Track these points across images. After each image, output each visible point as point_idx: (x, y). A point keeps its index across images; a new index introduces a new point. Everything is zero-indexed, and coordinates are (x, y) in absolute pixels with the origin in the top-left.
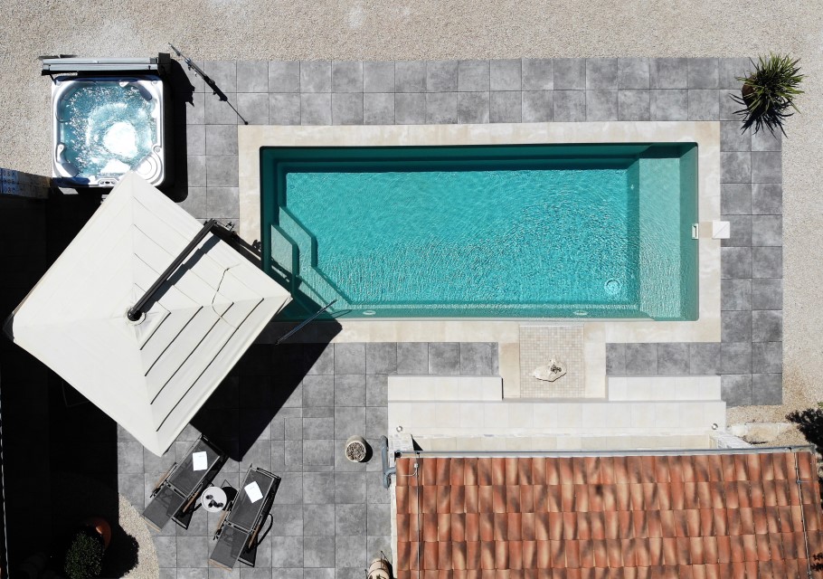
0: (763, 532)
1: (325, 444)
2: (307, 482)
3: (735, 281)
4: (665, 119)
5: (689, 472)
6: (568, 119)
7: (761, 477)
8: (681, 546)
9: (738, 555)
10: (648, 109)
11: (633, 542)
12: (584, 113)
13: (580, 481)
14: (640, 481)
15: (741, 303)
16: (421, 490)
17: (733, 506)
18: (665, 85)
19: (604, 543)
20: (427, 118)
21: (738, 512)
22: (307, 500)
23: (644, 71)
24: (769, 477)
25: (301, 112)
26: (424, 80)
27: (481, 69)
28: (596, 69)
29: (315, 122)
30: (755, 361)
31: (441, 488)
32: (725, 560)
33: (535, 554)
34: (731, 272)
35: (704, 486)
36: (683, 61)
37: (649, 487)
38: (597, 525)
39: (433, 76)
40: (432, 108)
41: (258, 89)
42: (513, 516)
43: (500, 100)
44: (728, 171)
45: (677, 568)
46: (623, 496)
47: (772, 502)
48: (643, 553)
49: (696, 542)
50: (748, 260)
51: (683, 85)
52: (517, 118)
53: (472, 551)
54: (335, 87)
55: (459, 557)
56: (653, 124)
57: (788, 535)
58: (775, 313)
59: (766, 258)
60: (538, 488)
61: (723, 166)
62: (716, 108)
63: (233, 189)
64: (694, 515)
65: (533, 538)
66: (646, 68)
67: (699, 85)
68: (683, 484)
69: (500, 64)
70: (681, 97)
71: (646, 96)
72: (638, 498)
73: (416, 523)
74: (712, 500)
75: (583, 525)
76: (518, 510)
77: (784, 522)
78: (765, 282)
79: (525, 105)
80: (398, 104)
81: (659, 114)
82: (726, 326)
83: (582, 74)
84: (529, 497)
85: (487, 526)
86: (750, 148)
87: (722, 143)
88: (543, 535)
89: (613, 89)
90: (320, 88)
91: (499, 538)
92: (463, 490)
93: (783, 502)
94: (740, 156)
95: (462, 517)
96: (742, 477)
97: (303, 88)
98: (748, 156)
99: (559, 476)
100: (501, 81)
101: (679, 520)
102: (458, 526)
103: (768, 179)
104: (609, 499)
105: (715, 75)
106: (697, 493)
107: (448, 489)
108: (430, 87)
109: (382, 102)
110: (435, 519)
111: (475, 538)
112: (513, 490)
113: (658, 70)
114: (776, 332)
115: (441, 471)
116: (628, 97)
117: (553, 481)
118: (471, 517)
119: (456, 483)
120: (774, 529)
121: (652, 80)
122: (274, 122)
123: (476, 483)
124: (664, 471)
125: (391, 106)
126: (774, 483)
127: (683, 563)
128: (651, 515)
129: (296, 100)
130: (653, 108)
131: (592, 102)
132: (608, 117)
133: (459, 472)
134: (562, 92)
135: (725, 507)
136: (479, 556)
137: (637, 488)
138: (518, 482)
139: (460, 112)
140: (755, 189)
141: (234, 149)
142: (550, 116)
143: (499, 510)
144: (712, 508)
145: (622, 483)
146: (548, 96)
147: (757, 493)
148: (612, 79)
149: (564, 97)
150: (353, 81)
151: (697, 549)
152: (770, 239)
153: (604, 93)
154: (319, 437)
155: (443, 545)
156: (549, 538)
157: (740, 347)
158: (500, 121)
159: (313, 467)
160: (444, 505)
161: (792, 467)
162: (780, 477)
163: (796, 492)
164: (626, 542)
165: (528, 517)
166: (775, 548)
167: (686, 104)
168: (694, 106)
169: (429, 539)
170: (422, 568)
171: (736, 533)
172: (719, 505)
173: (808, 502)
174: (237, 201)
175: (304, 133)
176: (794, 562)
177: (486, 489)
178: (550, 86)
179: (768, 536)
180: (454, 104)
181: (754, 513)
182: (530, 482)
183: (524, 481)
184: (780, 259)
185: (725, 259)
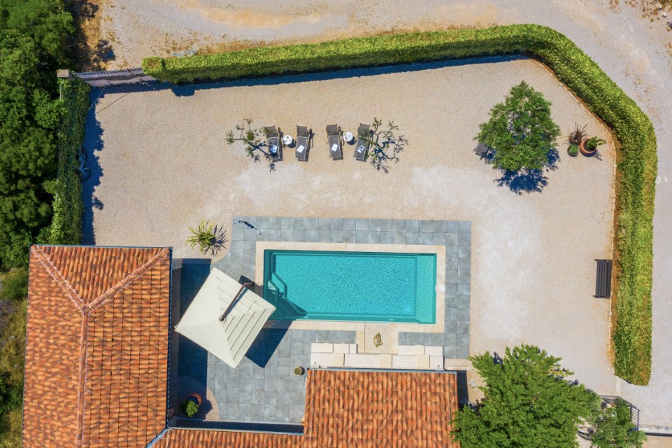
0: (434, 401)
1: (287, 369)
2: (279, 383)
3: (450, 309)
4: (424, 244)
5: (409, 378)
6: (386, 243)
7: (435, 381)
8: (404, 404)
9: (424, 409)
10: (417, 240)
11: (387, 401)
12: (392, 241)
13: (370, 380)
14: (392, 380)
15: (453, 318)
16: (315, 381)
17: (424, 391)
18: (424, 230)
19: (377, 401)
20: (331, 240)
21: (426, 393)
22: (279, 390)
23: (416, 225)
24: (438, 382)
25: (281, 236)
26: (330, 226)
27: (352, 222)
28: (398, 224)
29: (286, 241)
30: (458, 342)
31: (322, 380)
32: (419, 409)
33: (353, 404)
34: (449, 305)
35: (414, 383)
36: (432, 221)
37: (395, 383)
38: (375, 395)
39: (334, 224)
40: (333, 236)
41: (265, 227)
42: (346, 391)
43: (360, 235)
44: (449, 265)
45: (402, 411)
46: (385, 386)
47: (438, 390)
48: (390, 405)
49: (409, 402)
50: (456, 301)
51: (431, 231)
52: (367, 242)
53: (331, 402)
54: (294, 227)
55: (327, 404)
56: (419, 246)
57: (443, 402)
58: (467, 322)
59: (463, 301)
60: (356, 382)
61: (447, 263)
62: (444, 241)
63: (253, 266)
64: (409, 393)
65: (353, 398)
66: (417, 223)
67: (438, 231)
68: (407, 382)
69: (359, 220)
70: (431, 236)
71: (417, 235)
72: (390, 386)
73: (313, 392)
74: (416, 388)
75: (370, 395)
76: (348, 389)
77: (442, 398)
78: (463, 310)
79: (370, 237)
80: (319, 234)
81: (422, 242)
82: (447, 326)
83: (392, 225)
84: (352, 384)
85: (337, 394)
86: (458, 256)
87: (447, 254)
88: (356, 398)
89: (404, 231)
90: (289, 227)
91: (341, 398)
92: (330, 381)
93: (442, 391)
94: (454, 260)
95: (329, 390)
96: (428, 381)
97: (282, 227)
98: (457, 259)
99: (364, 378)
100: (361, 227)
101: (404, 394)
102: (327, 393)
103: (464, 269)
104: (380, 386)
105: (444, 227)
106: (411, 386)
107: (325, 381)
108: (332, 228)
109: (313, 233)
110: (319, 391)
111: (333, 398)
112: (347, 382)
113: (422, 224)
114: (466, 330)
115: (323, 374)
116: (409, 235)
117: (361, 379)
118: (332, 391)
119: (327, 379)
120: (438, 400)
121: (419, 229)
122: (270, 240)
123: (335, 379)
124: (400, 377)
125: (317, 235)
126: (440, 384)
127: (404, 409)
128: (394, 393)
129: (279, 232)
130: (419, 240)
131: (396, 237)
132: (401, 243)
133: (329, 375)
134: (384, 232)
135: (421, 392)
136: (334, 404)
137: (390, 383)
138: (349, 379)
139: (343, 238)
140: (459, 273)
141: (254, 250)
142: (379, 241)
143: (342, 389)
144: (416, 391)
145: (385, 381)
146: (379, 233)
147: (433, 387)
148: (404, 228)
149: (385, 234)
150: (302, 225)
151: (409, 405)
152: (465, 293)
153: (400, 233)
154: (284, 366)
155: (321, 400)
156: (358, 399)
157: (452, 335)
158: (360, 242)
159: (281, 378)
160: (323, 386)
161: (447, 379)
162: (442, 382)
163: (447, 387)
164: (384, 401)
165: (352, 391)
166: (438, 406)
167: (433, 238)
168: (436, 239)
169: (317, 398)
170: (314, 407)
171: (424, 400)
172: (419, 390)
173: (452, 391)
174: (254, 271)
175: (282, 245)
176: (445, 412)
177: (338, 381)
178: (379, 230)
179: (436, 403)
180: (341, 235)
181: (431, 394)
182: (353, 379)
183: (351, 379)
184: (469, 301)
185: (447, 300)
